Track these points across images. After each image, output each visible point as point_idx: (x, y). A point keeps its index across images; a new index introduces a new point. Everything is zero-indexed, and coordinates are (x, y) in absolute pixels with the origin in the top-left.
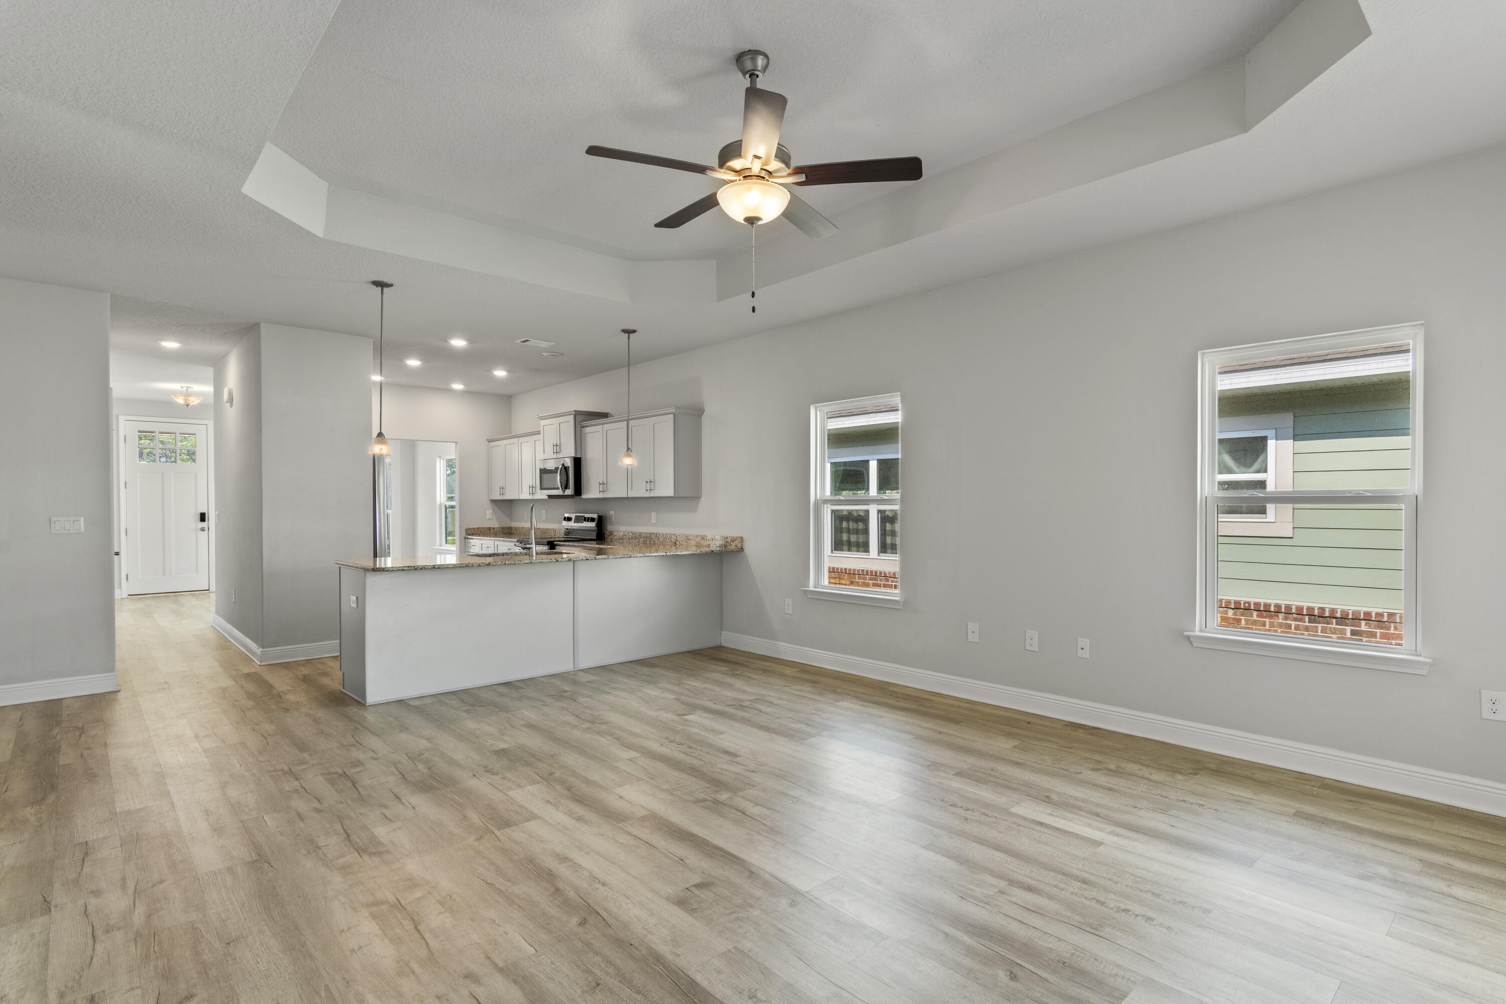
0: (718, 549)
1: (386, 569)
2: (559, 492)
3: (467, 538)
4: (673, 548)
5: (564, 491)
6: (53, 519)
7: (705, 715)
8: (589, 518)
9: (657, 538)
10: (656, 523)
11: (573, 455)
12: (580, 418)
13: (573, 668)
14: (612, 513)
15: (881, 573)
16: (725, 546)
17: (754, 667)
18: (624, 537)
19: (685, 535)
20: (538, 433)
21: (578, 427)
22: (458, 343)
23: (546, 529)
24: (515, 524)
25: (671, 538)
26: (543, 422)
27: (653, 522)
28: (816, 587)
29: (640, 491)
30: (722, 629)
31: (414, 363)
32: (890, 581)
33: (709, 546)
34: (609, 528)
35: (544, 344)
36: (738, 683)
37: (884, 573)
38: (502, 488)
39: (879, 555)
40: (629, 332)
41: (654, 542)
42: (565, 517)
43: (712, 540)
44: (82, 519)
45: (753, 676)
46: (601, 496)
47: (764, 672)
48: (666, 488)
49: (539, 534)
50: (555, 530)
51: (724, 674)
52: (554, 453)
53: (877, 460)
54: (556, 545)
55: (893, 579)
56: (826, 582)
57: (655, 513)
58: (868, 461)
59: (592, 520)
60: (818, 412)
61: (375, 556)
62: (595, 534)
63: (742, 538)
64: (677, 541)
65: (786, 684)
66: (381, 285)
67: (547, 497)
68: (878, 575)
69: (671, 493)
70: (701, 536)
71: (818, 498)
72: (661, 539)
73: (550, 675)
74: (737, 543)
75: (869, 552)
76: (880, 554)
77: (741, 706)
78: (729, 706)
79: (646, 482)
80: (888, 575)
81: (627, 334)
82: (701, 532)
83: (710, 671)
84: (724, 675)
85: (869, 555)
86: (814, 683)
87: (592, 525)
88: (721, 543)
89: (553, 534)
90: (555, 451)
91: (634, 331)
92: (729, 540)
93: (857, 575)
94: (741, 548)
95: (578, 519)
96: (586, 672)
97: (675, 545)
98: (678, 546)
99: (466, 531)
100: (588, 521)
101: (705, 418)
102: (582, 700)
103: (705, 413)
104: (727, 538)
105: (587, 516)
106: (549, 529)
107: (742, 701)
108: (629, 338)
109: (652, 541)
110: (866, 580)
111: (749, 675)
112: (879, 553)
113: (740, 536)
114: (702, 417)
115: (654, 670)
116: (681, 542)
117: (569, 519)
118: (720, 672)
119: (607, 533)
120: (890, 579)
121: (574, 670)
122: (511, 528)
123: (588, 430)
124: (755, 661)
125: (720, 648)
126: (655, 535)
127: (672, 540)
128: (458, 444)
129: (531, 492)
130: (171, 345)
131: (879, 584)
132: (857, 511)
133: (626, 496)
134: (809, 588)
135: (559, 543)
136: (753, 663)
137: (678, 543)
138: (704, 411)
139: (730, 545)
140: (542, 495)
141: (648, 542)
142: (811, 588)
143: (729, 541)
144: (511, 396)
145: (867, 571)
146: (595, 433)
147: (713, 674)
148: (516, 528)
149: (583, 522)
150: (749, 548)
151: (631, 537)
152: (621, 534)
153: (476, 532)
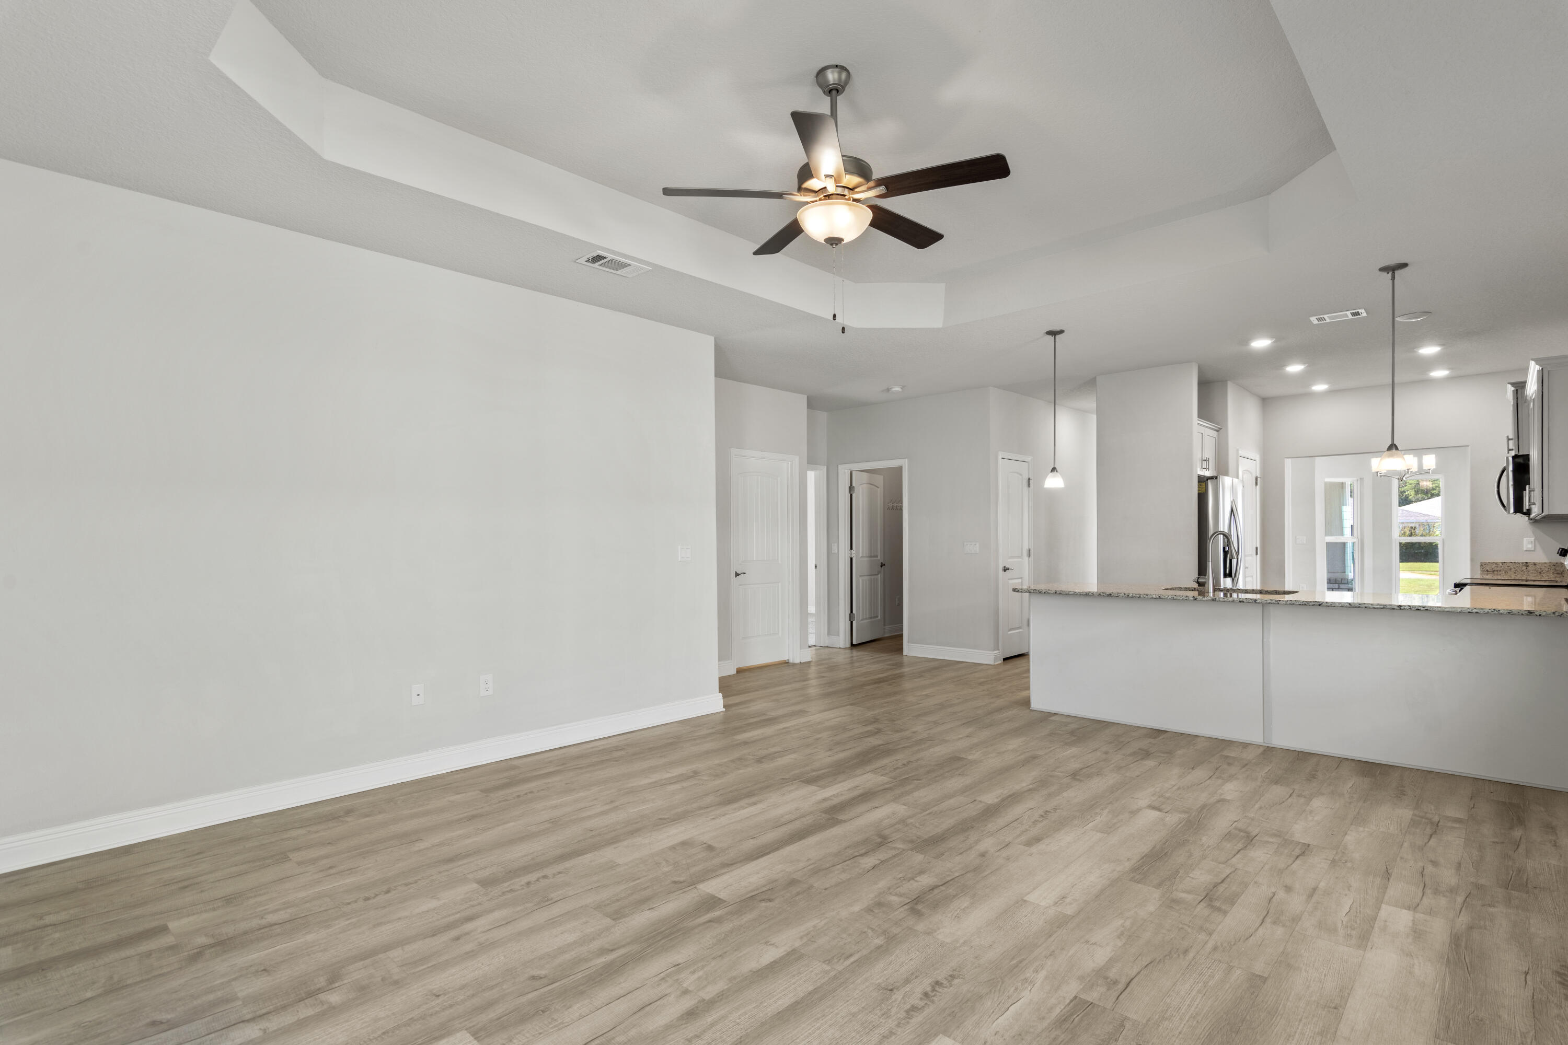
6: (965, 544)
11: (1515, 451)
40: (1393, 269)
81: (1391, 273)
91: (1403, 266)
108: (1393, 278)
153: (1499, 569)
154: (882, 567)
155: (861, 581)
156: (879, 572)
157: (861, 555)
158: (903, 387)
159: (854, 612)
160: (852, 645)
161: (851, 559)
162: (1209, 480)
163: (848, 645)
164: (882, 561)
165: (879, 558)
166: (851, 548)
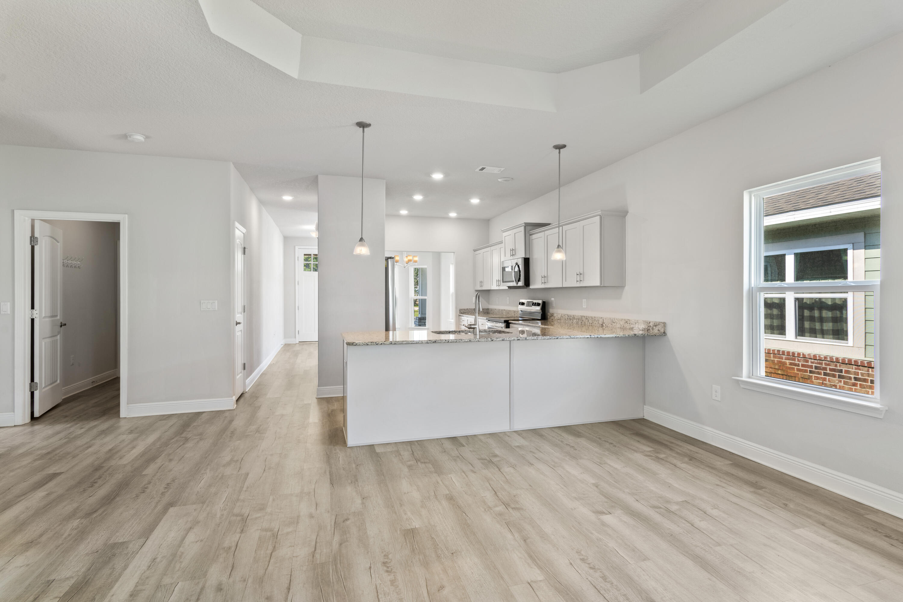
0: (641, 332)
1: (354, 344)
2: (514, 284)
3: (460, 316)
4: (600, 329)
5: (517, 283)
6: (202, 301)
7: (626, 518)
8: (535, 303)
9: (587, 320)
10: (586, 308)
11: (524, 256)
12: (528, 228)
13: (509, 429)
14: (553, 299)
15: (799, 354)
16: (648, 330)
17: (678, 451)
18: (562, 318)
19: (610, 318)
20: (501, 243)
21: (527, 235)
22: (438, 176)
23: (509, 311)
24: (491, 307)
25: (598, 320)
26: (505, 234)
27: (584, 307)
28: (749, 377)
29: (572, 283)
30: (644, 404)
31: (418, 197)
32: (810, 362)
33: (632, 329)
34: (551, 311)
35: (496, 170)
36: (663, 472)
37: (803, 354)
38: (481, 282)
39: (796, 338)
40: (560, 147)
41: (585, 323)
42: (520, 302)
43: (635, 323)
44: (217, 301)
45: (679, 463)
46: (543, 286)
47: (691, 460)
48: (594, 280)
49: (505, 314)
50: (515, 312)
51: (647, 456)
52: (511, 255)
53: (795, 254)
54: (510, 323)
55: (813, 361)
56: (762, 372)
57: (586, 300)
58: (784, 256)
59: (538, 304)
60: (753, 198)
61: (387, 329)
62: (540, 315)
63: (664, 324)
64: (603, 323)
65: (719, 483)
66: (362, 125)
67: (507, 288)
68: (796, 355)
69: (598, 284)
70: (625, 320)
71: (753, 286)
72: (590, 321)
73: (490, 434)
74: (659, 327)
75: (785, 335)
76: (798, 337)
77: (668, 511)
78: (654, 507)
79: (577, 275)
80: (807, 357)
81: (558, 150)
82: (626, 317)
83: (633, 450)
84: (647, 458)
85: (786, 338)
86: (755, 486)
87: (538, 308)
88: (644, 327)
89: (513, 314)
90: (512, 254)
91: (564, 146)
92: (651, 324)
93: (772, 354)
94: (664, 333)
95: (529, 304)
96: (519, 435)
97: (602, 327)
98: (604, 327)
99: (460, 311)
100: (535, 305)
101: (628, 218)
102: (506, 469)
103: (628, 214)
104: (650, 323)
105: (535, 301)
106: (511, 310)
107: (668, 502)
108: (559, 153)
109: (583, 322)
110: (782, 359)
111: (675, 461)
112: (796, 336)
113: (662, 321)
114: (626, 217)
115: (579, 440)
116: (607, 325)
117: (523, 304)
118: (643, 452)
119: (549, 314)
120: (810, 360)
121: (510, 430)
122: (488, 309)
123: (534, 237)
124: (679, 443)
125: (643, 421)
126: (586, 317)
127: (599, 322)
128: (455, 253)
129: (498, 285)
130: (287, 198)
131: (796, 363)
132: (772, 298)
133: (561, 286)
134: (742, 377)
135: (512, 321)
136: (678, 445)
137: (604, 325)
138: (628, 212)
139: (653, 329)
140: (504, 287)
141: (580, 323)
142: (744, 378)
143: (652, 326)
144: (489, 220)
145: (783, 352)
146: (539, 237)
147: (636, 454)
148: (491, 310)
149: (531, 307)
150: (670, 332)
151: (566, 318)
152: (559, 316)
153: (466, 312)
154: (61, 326)
155: (43, 343)
156: (59, 333)
157: (44, 315)
158: (147, 137)
159: (36, 379)
160: (33, 418)
161: (33, 320)
162: (389, 259)
163: (28, 419)
164: (61, 321)
165: (58, 317)
166: (33, 307)
